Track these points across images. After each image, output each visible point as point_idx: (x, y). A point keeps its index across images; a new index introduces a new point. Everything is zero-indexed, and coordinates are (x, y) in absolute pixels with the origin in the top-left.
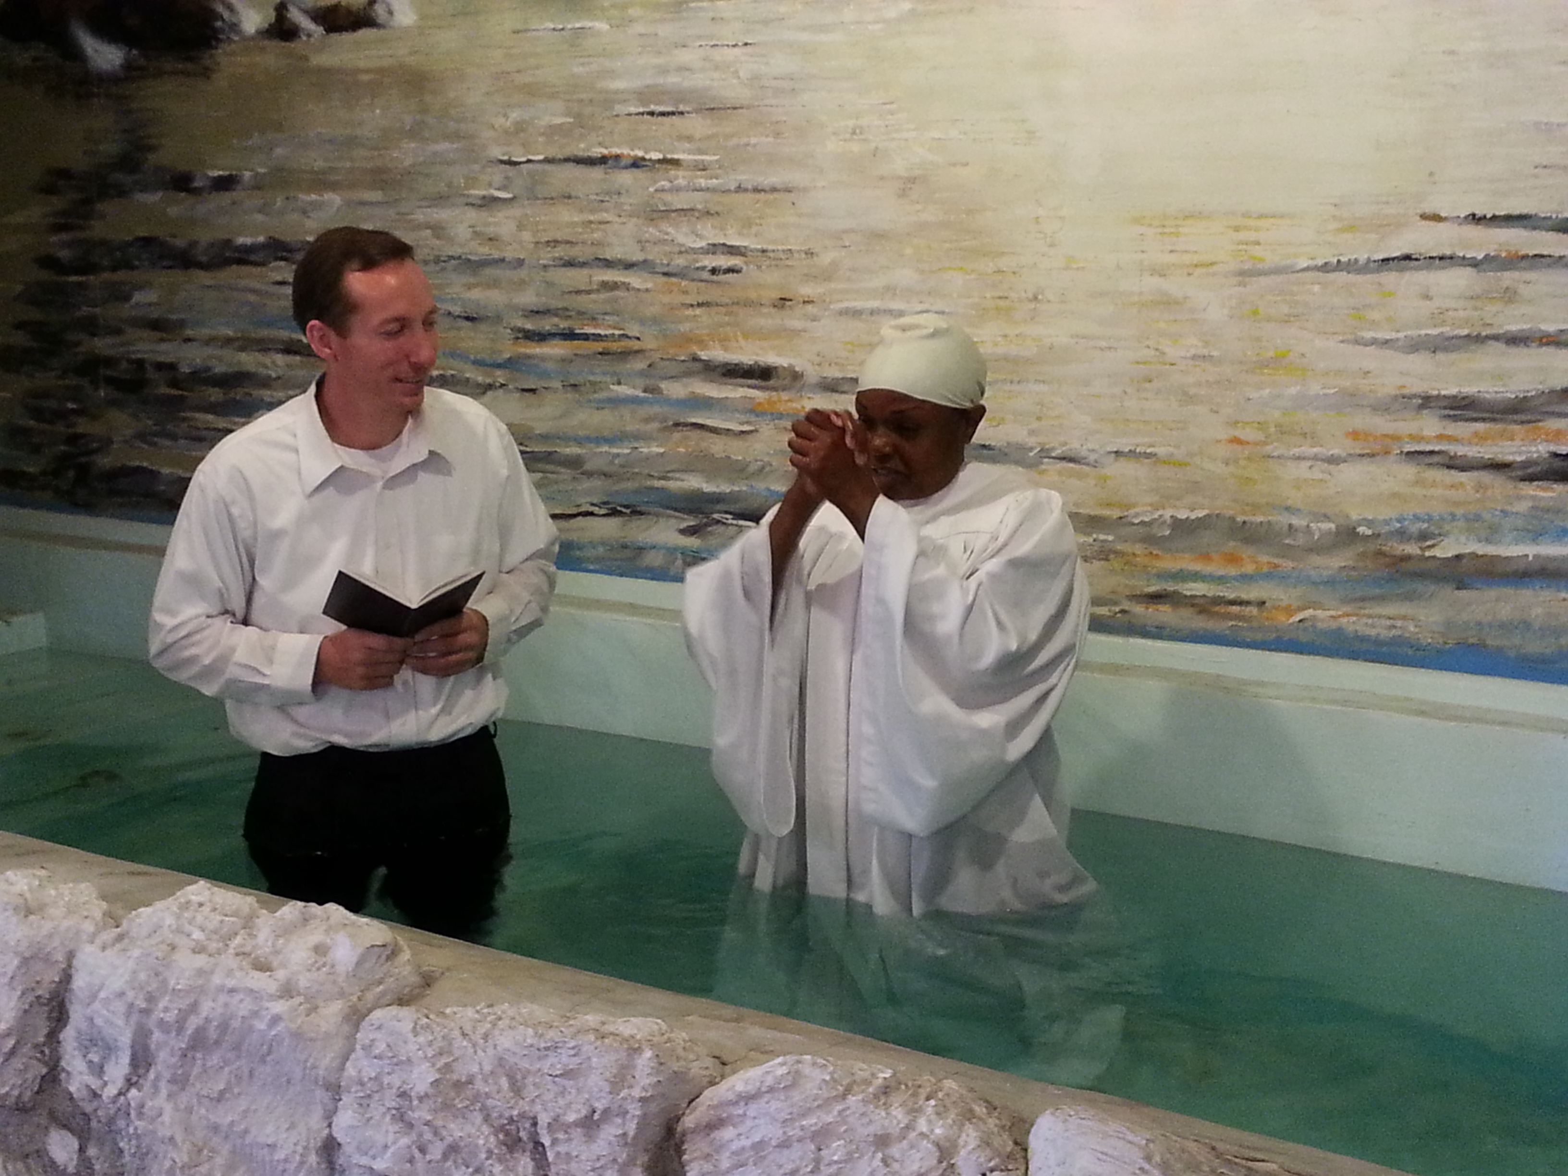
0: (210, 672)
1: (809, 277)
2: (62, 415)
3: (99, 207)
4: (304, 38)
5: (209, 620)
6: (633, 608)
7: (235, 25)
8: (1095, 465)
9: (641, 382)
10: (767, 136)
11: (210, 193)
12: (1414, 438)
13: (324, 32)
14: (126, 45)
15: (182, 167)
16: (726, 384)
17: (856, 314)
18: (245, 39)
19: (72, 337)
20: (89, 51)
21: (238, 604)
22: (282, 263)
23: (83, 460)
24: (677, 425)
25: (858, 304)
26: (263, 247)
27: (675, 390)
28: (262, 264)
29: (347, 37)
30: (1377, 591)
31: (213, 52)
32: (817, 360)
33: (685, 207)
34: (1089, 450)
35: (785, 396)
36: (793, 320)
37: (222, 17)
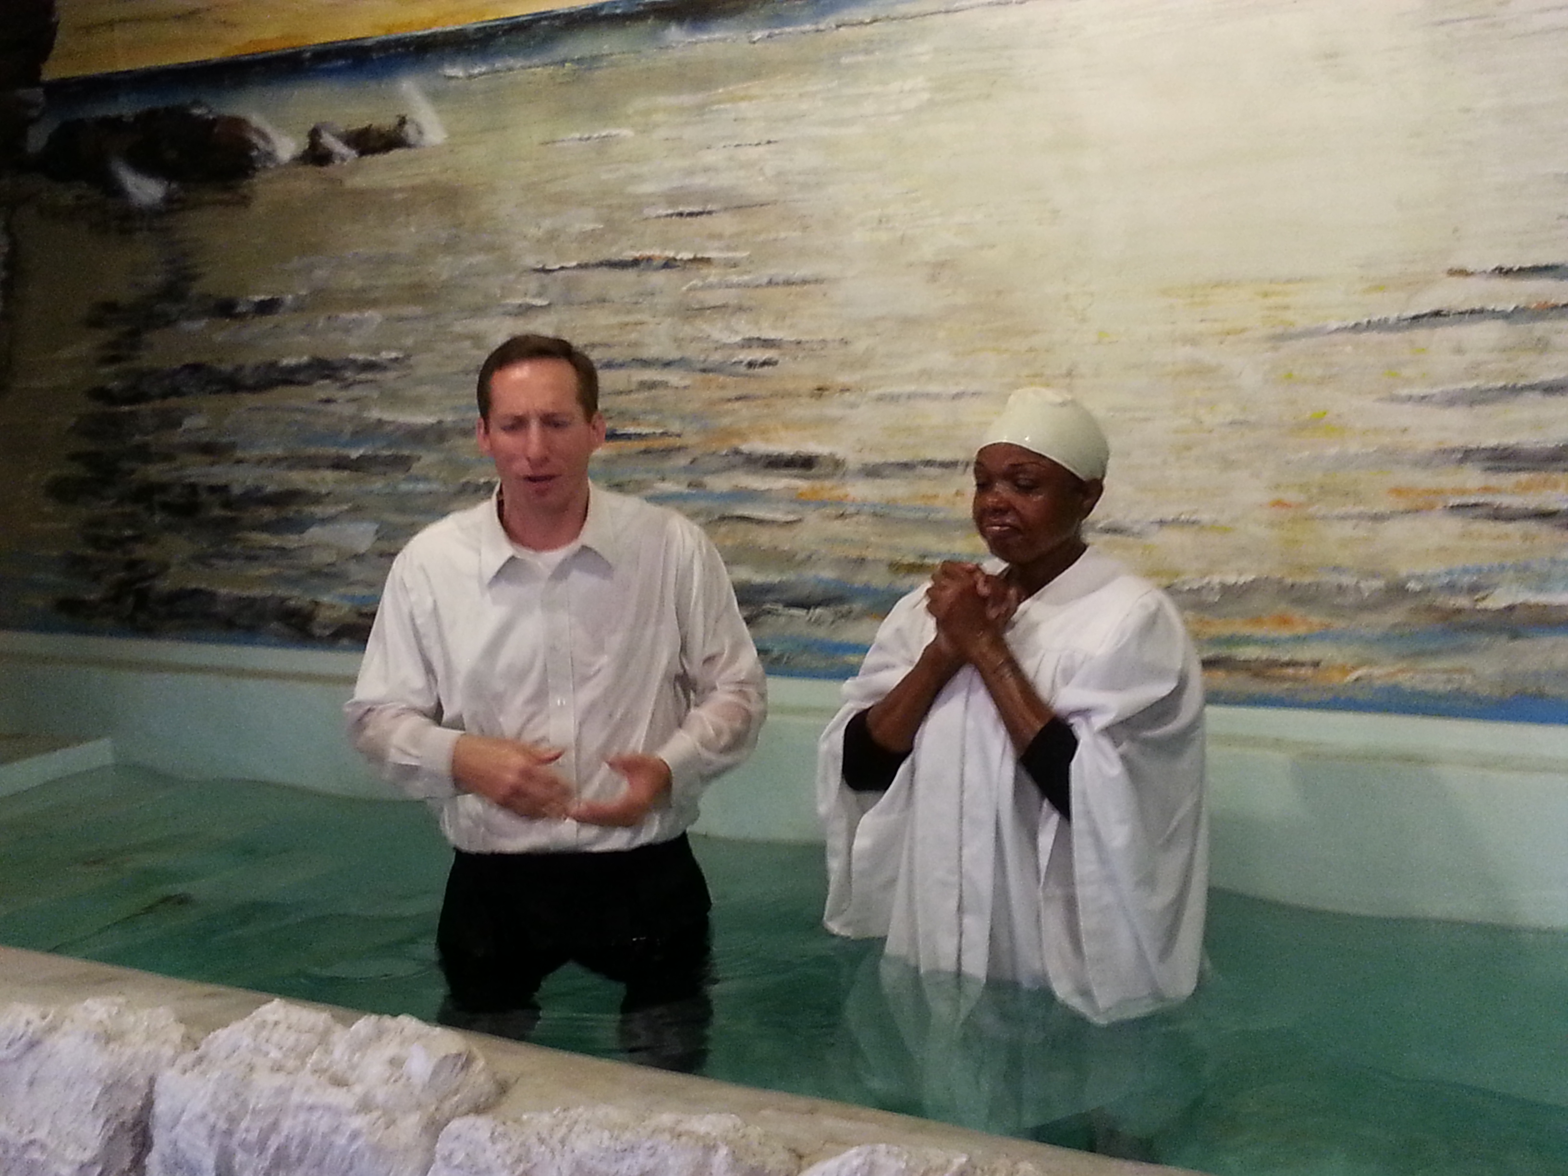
2: (119, 542)
3: (148, 337)
4: (337, 162)
7: (270, 153)
8: (1140, 534)
9: (685, 478)
10: (795, 230)
11: (253, 317)
13: (356, 156)
14: (166, 179)
15: (225, 295)
17: (894, 398)
18: (278, 166)
19: (126, 465)
22: (327, 381)
23: (138, 586)
24: (723, 518)
25: (895, 389)
27: (720, 484)
29: (381, 158)
30: (1433, 646)
31: (251, 181)
32: (858, 447)
35: (828, 483)
36: (832, 408)
37: (257, 148)
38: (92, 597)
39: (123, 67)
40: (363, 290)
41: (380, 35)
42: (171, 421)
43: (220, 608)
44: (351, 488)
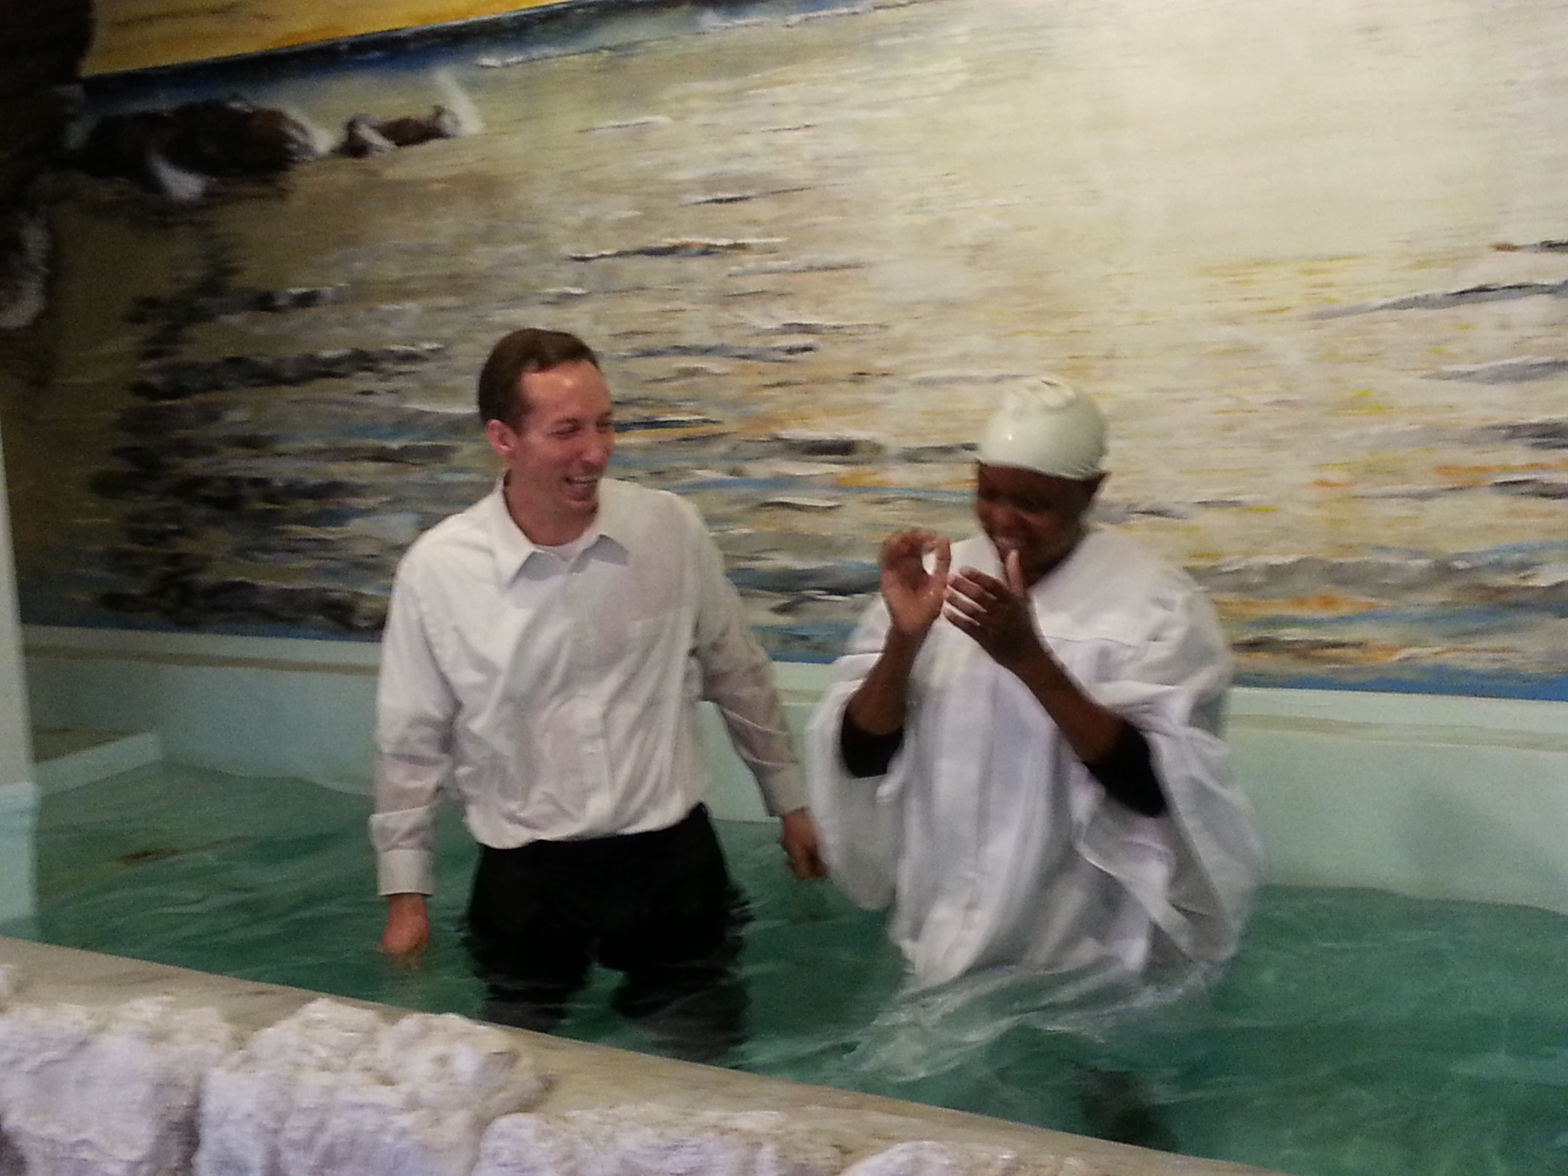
1: (884, 350)
2: (161, 537)
4: (374, 153)
7: (308, 146)
12: (1505, 469)
13: (394, 147)
14: (205, 174)
16: (809, 462)
18: (315, 158)
20: (169, 182)
26: (350, 358)
27: (760, 470)
31: (290, 173)
33: (760, 290)
34: (1177, 503)
35: (868, 468)
36: (870, 394)
37: (295, 141)
38: (135, 591)
40: (399, 282)
41: (416, 25)
42: (211, 415)
43: (261, 601)
44: (391, 480)
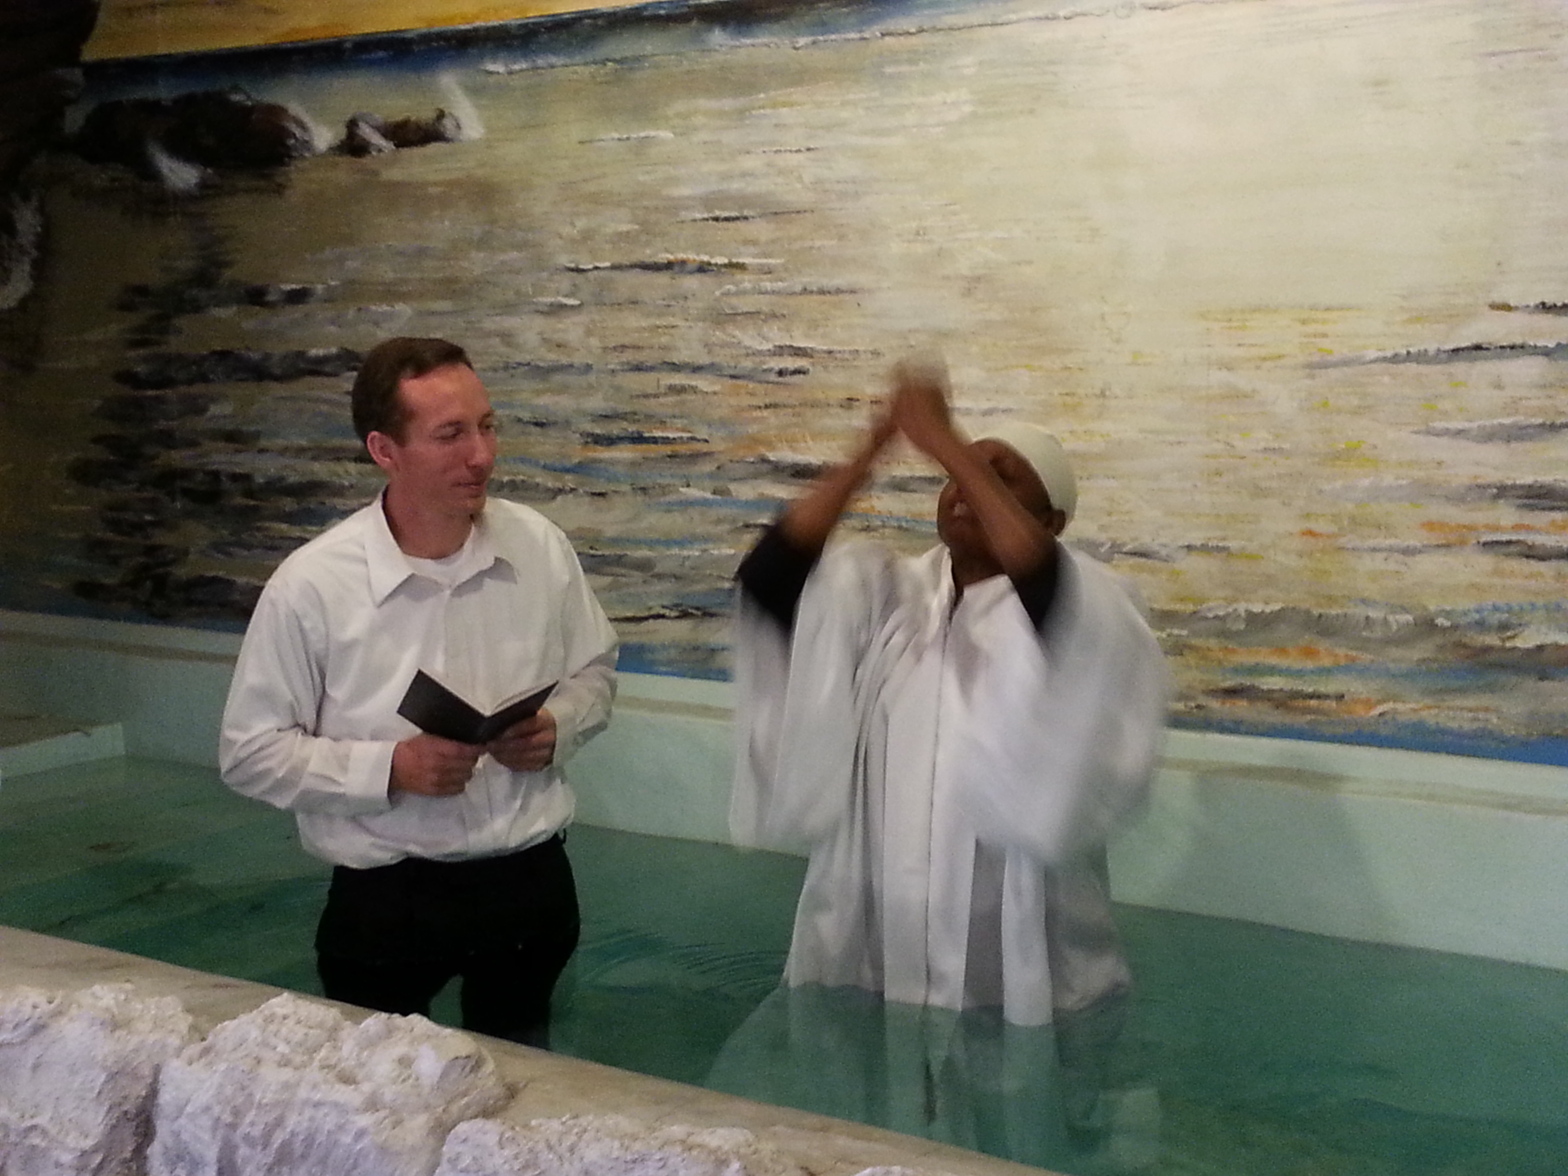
0: (281, 785)
4: (374, 153)
5: (282, 734)
6: (705, 710)
7: (307, 142)
13: (394, 148)
14: (202, 164)
18: (314, 155)
20: (165, 171)
21: (308, 717)
26: (338, 357)
28: (335, 375)
31: (287, 168)
37: (294, 135)
39: (162, 49)
41: (421, 27)
